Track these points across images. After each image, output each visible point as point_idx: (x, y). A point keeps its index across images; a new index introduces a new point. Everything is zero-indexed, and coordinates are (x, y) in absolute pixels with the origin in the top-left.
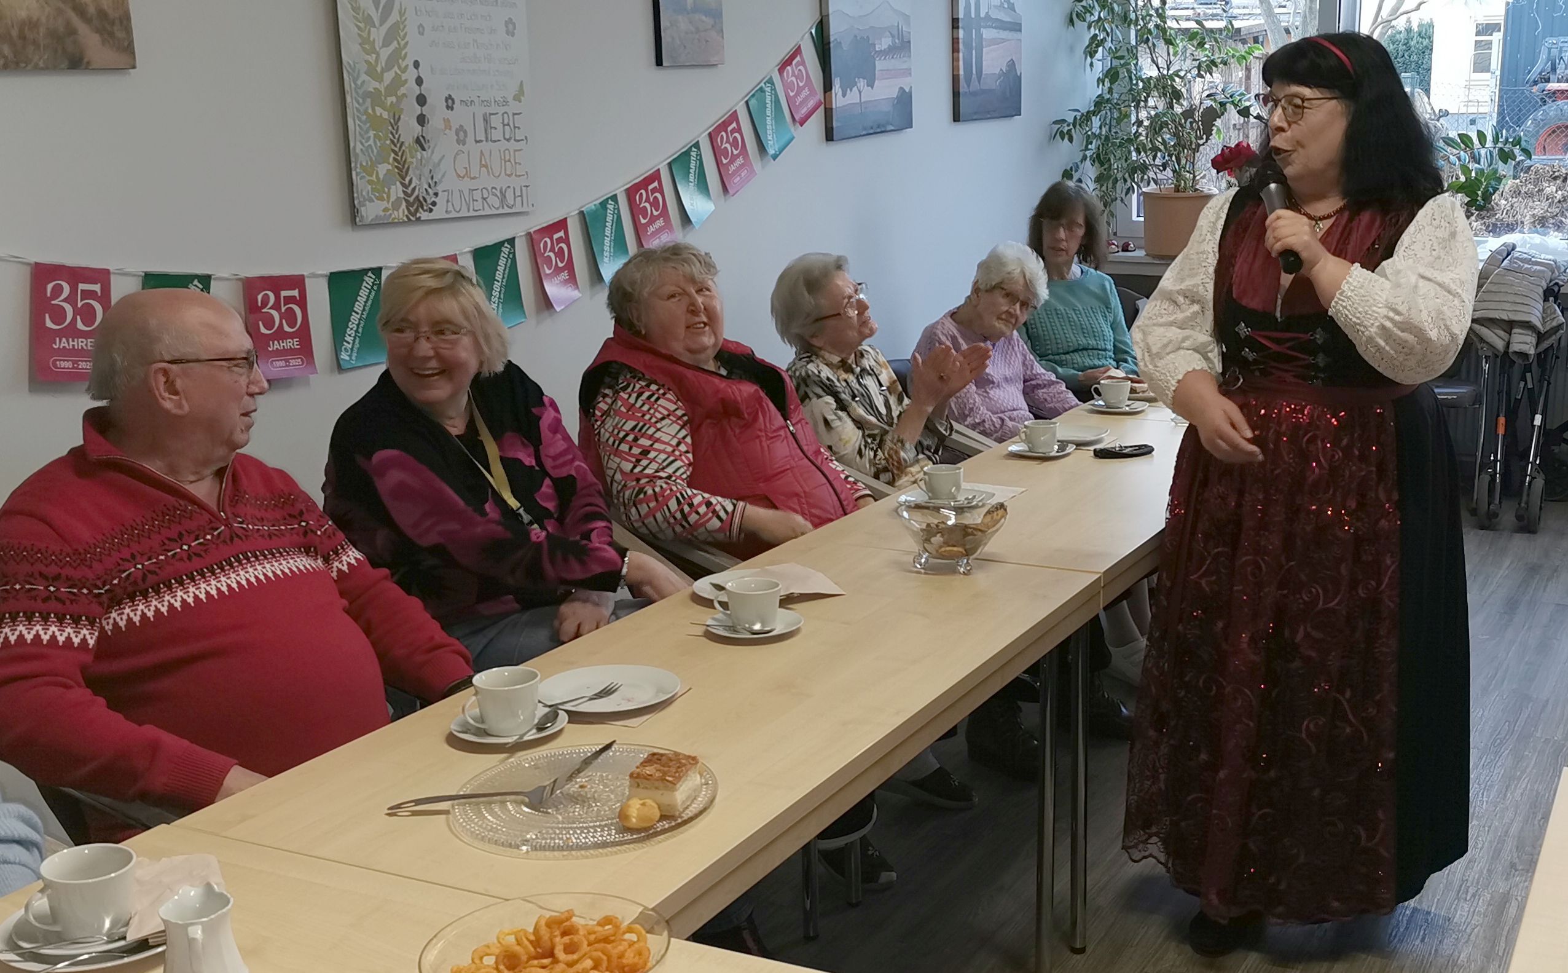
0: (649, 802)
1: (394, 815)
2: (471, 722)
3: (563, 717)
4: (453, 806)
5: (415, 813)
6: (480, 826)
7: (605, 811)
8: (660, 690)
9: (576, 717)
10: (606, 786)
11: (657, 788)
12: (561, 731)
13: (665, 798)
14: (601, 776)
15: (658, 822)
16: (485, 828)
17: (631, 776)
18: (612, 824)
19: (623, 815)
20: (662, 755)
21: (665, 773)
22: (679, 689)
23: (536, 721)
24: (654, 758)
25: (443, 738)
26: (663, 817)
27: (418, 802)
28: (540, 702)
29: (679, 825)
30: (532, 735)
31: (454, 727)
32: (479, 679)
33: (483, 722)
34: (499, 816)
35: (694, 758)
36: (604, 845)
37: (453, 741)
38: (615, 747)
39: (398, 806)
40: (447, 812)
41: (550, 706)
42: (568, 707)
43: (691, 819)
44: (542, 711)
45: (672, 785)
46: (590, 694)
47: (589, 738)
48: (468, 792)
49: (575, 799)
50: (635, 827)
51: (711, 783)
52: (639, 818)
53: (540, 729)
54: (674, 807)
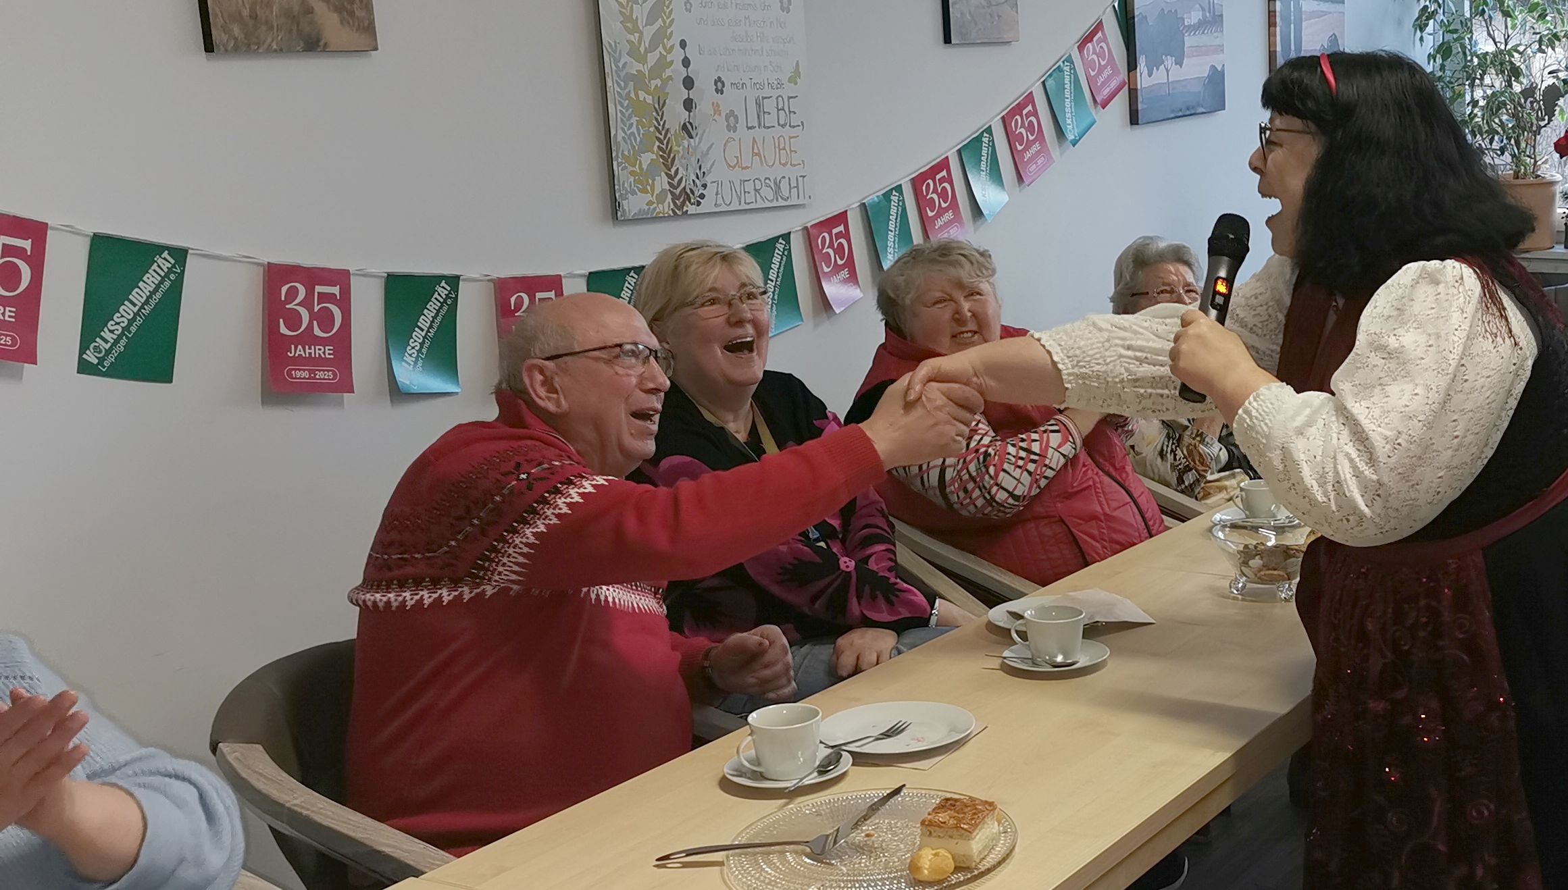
0: (942, 852)
1: (664, 866)
2: (746, 764)
3: (847, 758)
4: (727, 857)
5: (686, 865)
6: (758, 879)
7: (894, 862)
8: (953, 730)
9: (861, 759)
10: (895, 834)
11: (951, 837)
12: (843, 775)
13: (960, 847)
14: (890, 824)
15: (952, 874)
16: (763, 881)
17: (923, 823)
18: (901, 877)
19: (914, 867)
20: (956, 800)
21: (960, 821)
22: (973, 728)
23: (817, 763)
24: (948, 804)
25: (715, 783)
26: (957, 869)
27: (690, 853)
28: (821, 742)
29: (976, 878)
30: (813, 779)
31: (727, 771)
32: (753, 717)
33: (759, 764)
34: (778, 867)
35: (991, 804)
37: (726, 785)
38: (904, 791)
39: (667, 857)
40: (721, 864)
41: (833, 747)
42: (852, 748)
43: (989, 871)
44: (824, 752)
45: (967, 834)
46: (876, 733)
47: (877, 781)
48: (742, 842)
49: (860, 849)
50: (930, 879)
51: (1010, 830)
52: (931, 869)
53: (821, 773)
54: (970, 857)
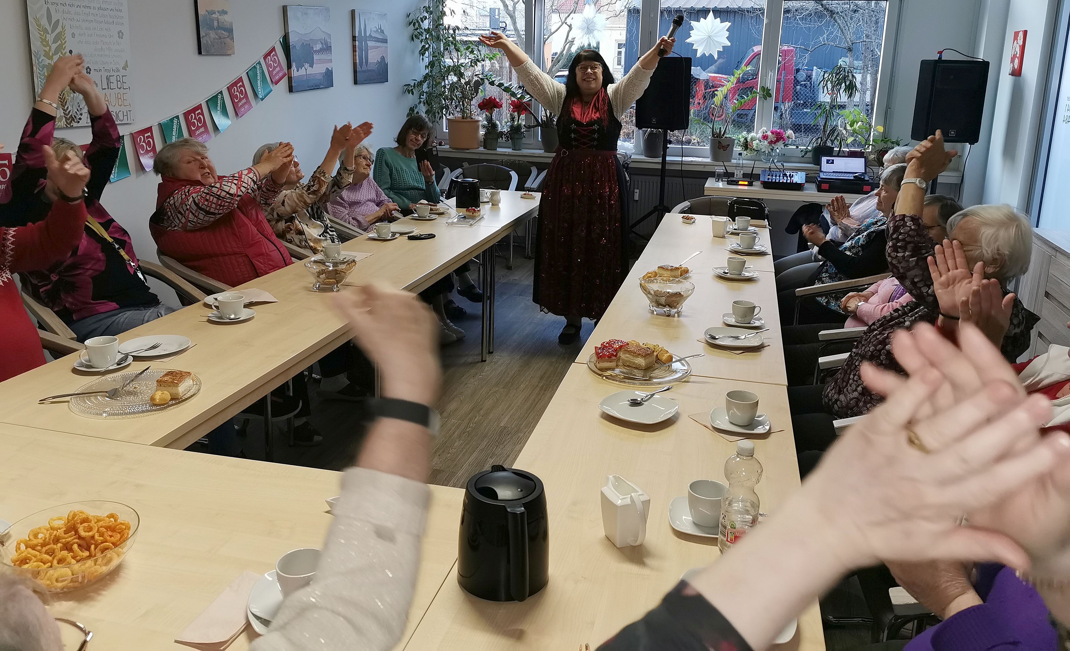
0: (165, 392)
1: (43, 403)
2: (84, 362)
3: (130, 359)
4: (71, 399)
5: (52, 403)
6: (84, 407)
7: (145, 398)
8: (181, 345)
9: (136, 358)
10: (147, 387)
11: (170, 386)
12: (129, 364)
13: (173, 390)
14: (146, 383)
15: (170, 401)
16: (86, 407)
17: (157, 381)
18: (147, 403)
19: (152, 399)
20: (174, 372)
21: (174, 379)
22: (190, 344)
23: (117, 361)
24: (170, 373)
25: (70, 370)
26: (172, 399)
27: (54, 398)
28: (119, 352)
29: (180, 402)
30: (115, 367)
31: (75, 365)
33: (90, 362)
34: (93, 402)
35: (189, 373)
36: (143, 412)
37: (75, 371)
38: (150, 368)
39: (44, 400)
40: (68, 402)
41: (124, 354)
42: (133, 354)
43: (186, 399)
44: (119, 356)
45: (177, 385)
46: (146, 348)
47: (142, 366)
48: (79, 392)
49: (130, 393)
50: (158, 403)
51: (198, 383)
52: (160, 399)
53: (118, 364)
54: (178, 394)
